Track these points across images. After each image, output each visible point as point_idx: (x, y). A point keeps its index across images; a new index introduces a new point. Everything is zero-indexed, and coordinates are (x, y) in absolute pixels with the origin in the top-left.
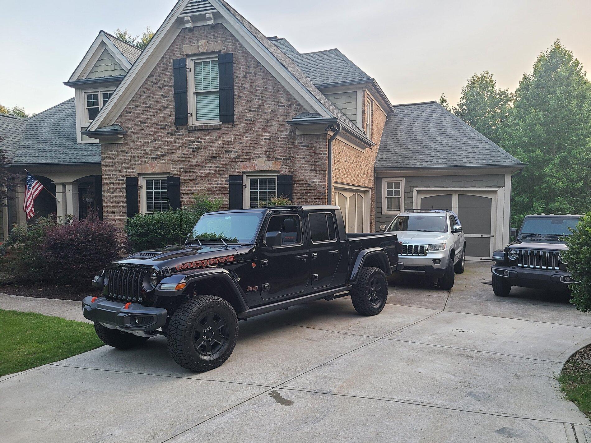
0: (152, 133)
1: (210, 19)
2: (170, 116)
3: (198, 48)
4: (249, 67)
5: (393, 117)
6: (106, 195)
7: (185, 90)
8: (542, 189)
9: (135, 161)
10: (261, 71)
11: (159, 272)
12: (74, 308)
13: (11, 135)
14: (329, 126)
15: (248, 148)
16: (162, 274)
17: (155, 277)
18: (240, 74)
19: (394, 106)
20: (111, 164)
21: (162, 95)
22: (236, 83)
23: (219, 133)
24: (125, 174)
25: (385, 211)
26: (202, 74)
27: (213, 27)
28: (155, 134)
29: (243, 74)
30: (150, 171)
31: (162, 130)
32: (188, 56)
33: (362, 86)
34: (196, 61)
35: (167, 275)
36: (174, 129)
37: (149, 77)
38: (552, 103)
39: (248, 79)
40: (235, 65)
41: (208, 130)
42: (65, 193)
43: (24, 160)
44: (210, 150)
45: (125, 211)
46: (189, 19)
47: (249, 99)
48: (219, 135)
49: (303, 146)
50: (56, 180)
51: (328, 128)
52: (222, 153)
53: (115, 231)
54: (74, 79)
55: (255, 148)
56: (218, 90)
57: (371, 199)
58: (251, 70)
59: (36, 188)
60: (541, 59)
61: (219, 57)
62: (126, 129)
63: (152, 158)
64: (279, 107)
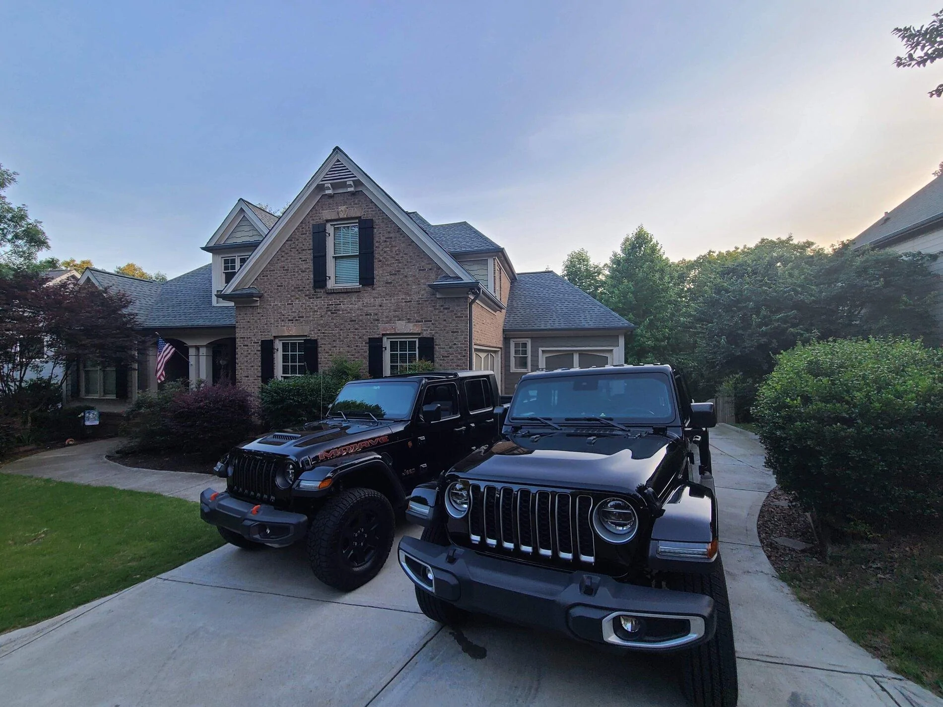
0: (289, 296)
1: (350, 186)
2: (308, 279)
3: (338, 214)
4: (389, 232)
5: (516, 284)
6: (240, 358)
7: (324, 253)
8: (634, 347)
9: (271, 324)
10: (402, 236)
11: (297, 463)
12: (200, 483)
13: (145, 298)
14: (470, 289)
15: (387, 311)
16: (301, 467)
17: (292, 469)
18: (380, 239)
19: (518, 274)
20: (246, 327)
21: (301, 258)
22: (376, 247)
23: (358, 296)
24: (261, 337)
25: (513, 369)
26: (342, 238)
27: (353, 194)
28: (292, 296)
29: (383, 239)
30: (287, 334)
31: (299, 293)
32: (328, 221)
33: (493, 254)
34: (336, 226)
35: (307, 467)
36: (313, 292)
37: (287, 241)
38: (640, 275)
39: (388, 243)
40: (375, 230)
41: (347, 293)
42: (198, 355)
43: (157, 323)
44: (349, 313)
45: (260, 374)
46: (330, 186)
47: (389, 263)
48: (359, 298)
49: (444, 309)
50: (189, 343)
51: (469, 291)
52: (361, 315)
53: (248, 396)
54: (212, 244)
55: (395, 311)
56: (358, 254)
57: (501, 358)
58: (391, 235)
59: (167, 351)
60: (627, 240)
61: (359, 223)
62: (262, 292)
63: (289, 320)
64: (420, 270)
